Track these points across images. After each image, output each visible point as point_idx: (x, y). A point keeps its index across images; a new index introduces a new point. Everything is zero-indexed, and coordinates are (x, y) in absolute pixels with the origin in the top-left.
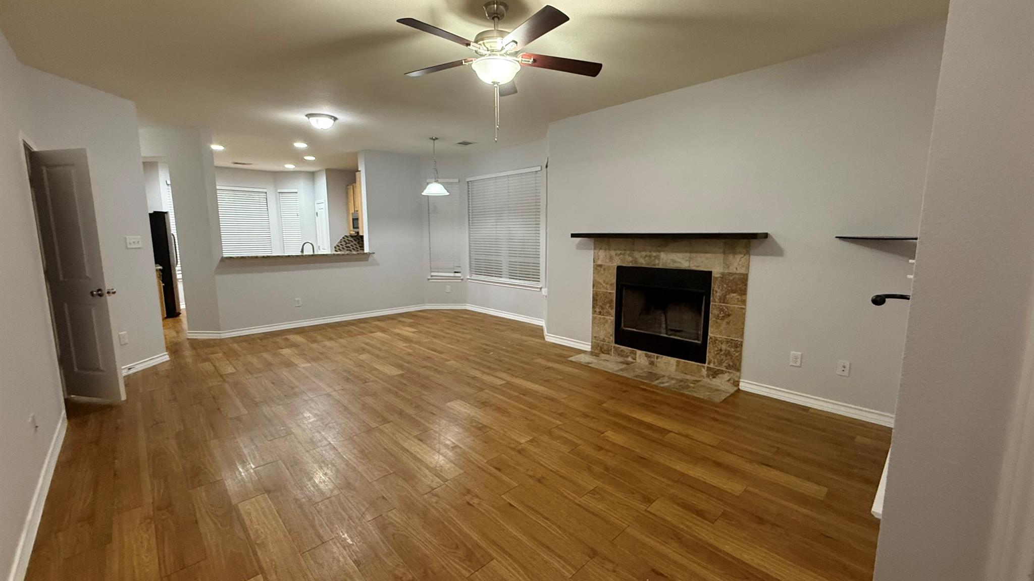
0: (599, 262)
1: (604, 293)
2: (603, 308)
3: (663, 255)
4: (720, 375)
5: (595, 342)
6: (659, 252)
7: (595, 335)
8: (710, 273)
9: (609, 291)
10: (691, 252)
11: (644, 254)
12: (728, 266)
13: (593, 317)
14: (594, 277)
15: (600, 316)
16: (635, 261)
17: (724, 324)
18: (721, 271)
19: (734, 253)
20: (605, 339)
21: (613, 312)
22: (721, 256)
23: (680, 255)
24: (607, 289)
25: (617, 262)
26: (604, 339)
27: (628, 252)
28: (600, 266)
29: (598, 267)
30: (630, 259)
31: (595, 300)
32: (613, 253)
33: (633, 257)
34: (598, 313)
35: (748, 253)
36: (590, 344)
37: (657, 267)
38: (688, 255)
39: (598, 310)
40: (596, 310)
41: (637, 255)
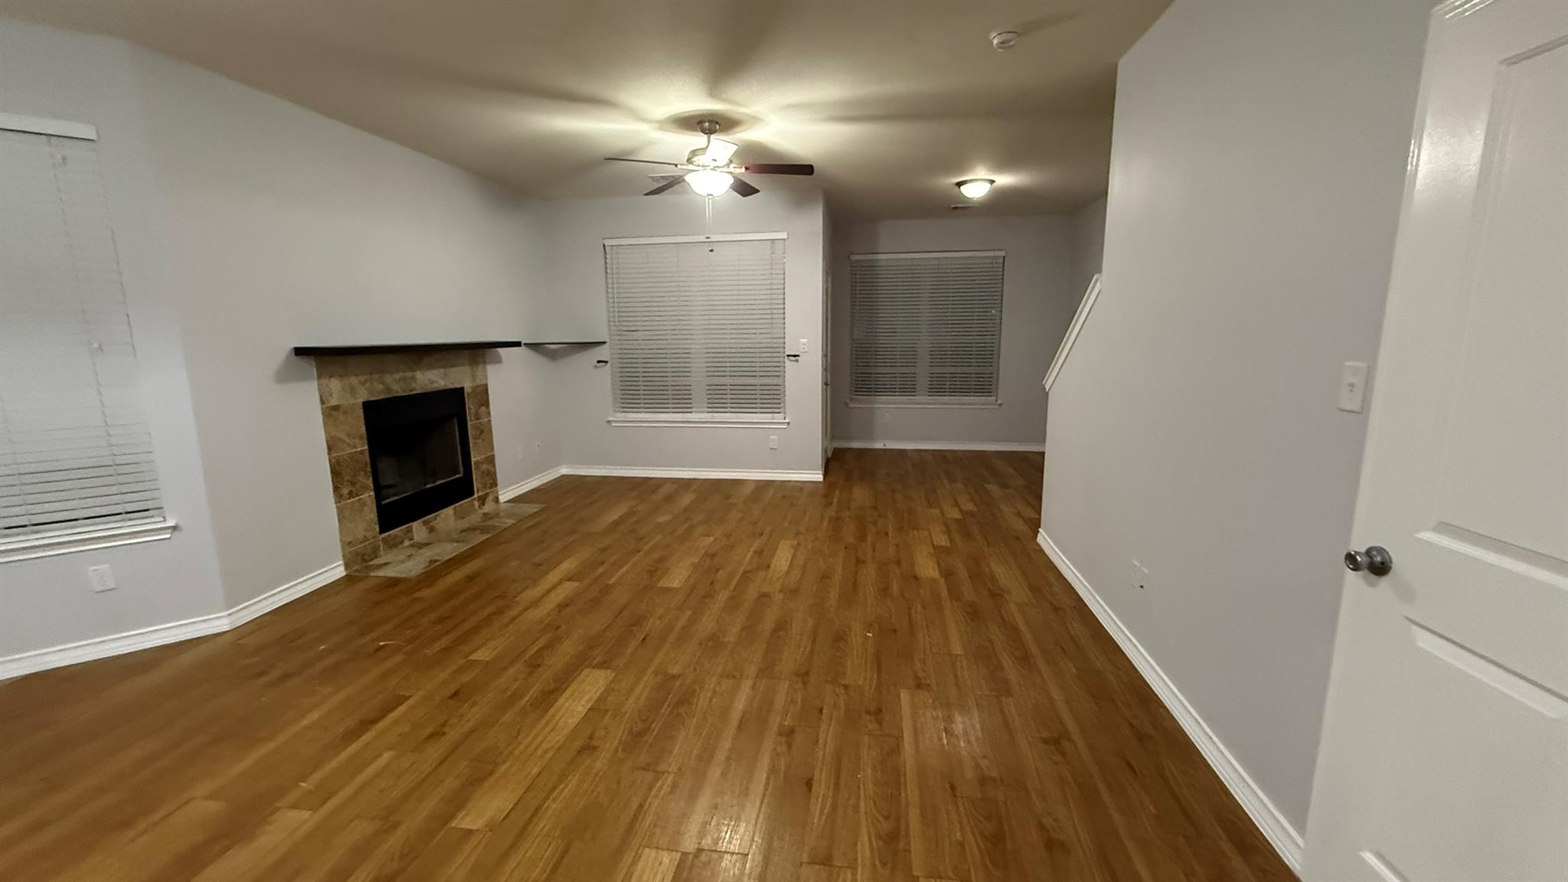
0: (334, 402)
1: (352, 456)
2: (353, 484)
3: (419, 375)
4: (487, 500)
5: (350, 553)
6: (415, 371)
7: (348, 540)
8: (462, 389)
9: (359, 449)
10: (444, 367)
11: (397, 376)
12: (474, 377)
13: (337, 507)
14: (326, 432)
15: (352, 500)
16: (388, 389)
17: (479, 441)
18: (471, 385)
19: (478, 365)
20: (367, 534)
21: (370, 482)
22: (467, 369)
23: (436, 372)
24: (356, 447)
25: (363, 396)
26: (365, 536)
27: (377, 376)
28: (336, 408)
29: (331, 412)
30: (381, 387)
31: (336, 473)
32: (354, 380)
33: (383, 383)
34: (348, 496)
35: (485, 363)
36: (341, 562)
37: (415, 392)
38: (442, 370)
39: (345, 491)
40: (342, 493)
41: (388, 379)
